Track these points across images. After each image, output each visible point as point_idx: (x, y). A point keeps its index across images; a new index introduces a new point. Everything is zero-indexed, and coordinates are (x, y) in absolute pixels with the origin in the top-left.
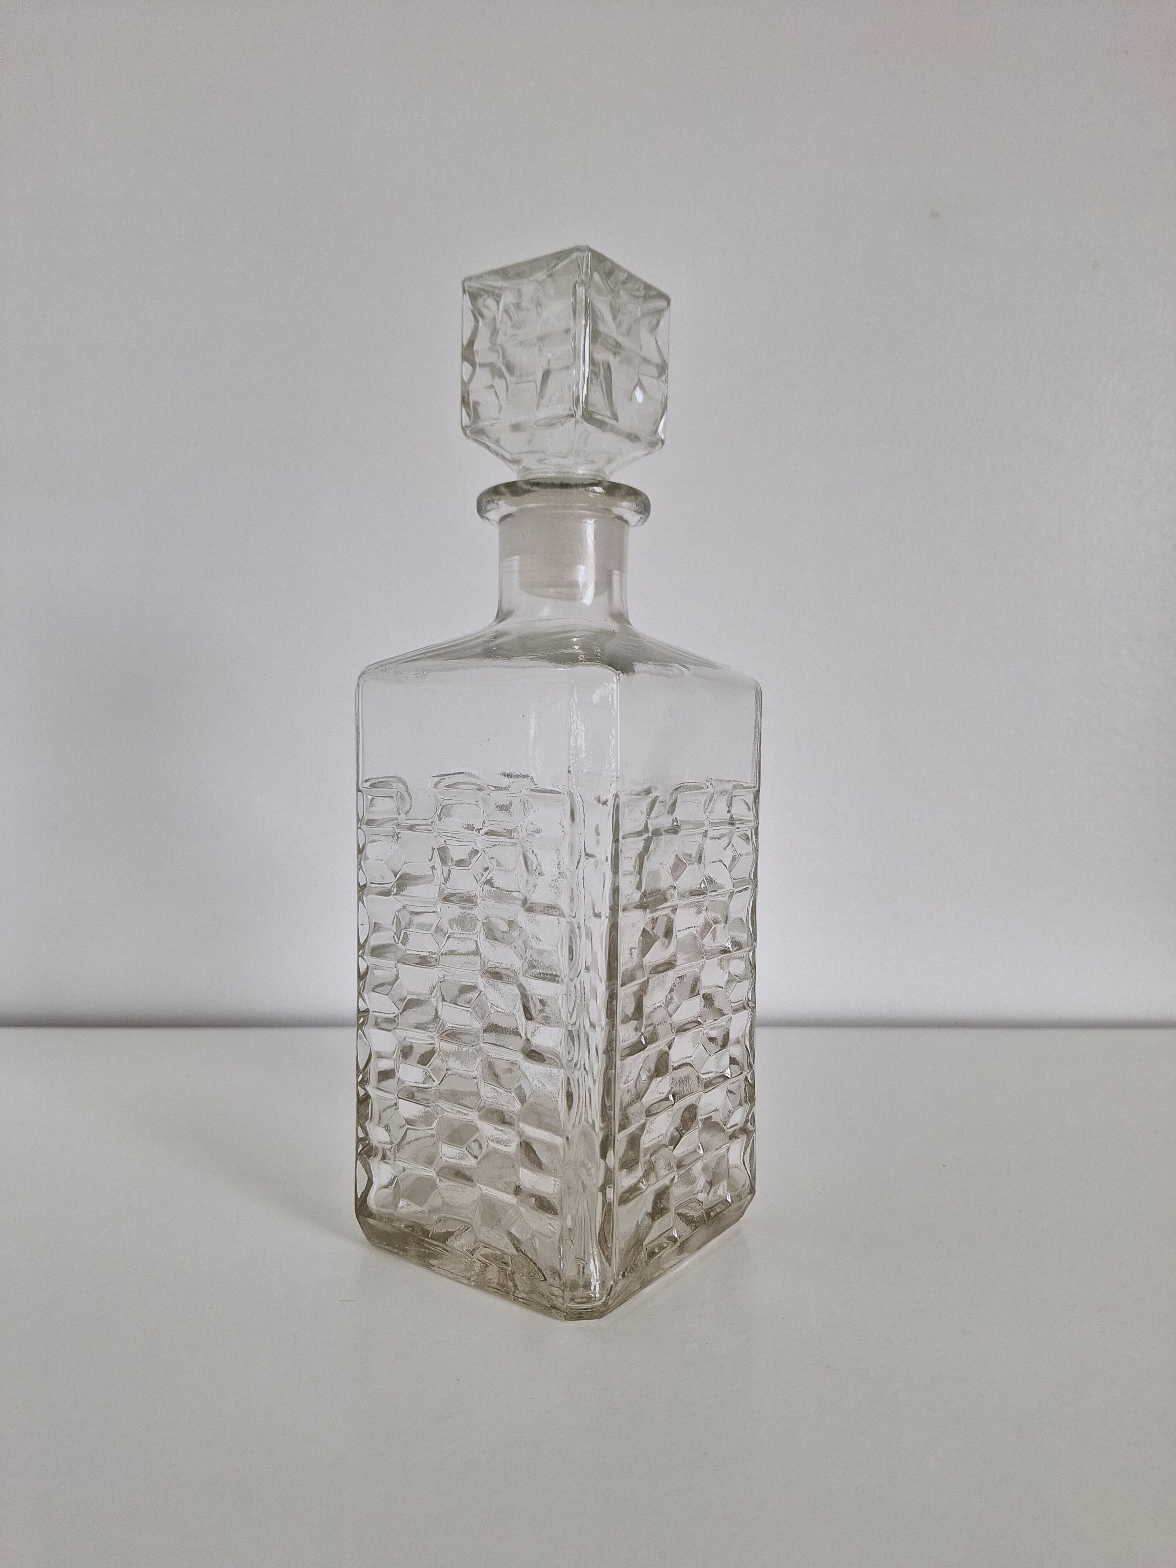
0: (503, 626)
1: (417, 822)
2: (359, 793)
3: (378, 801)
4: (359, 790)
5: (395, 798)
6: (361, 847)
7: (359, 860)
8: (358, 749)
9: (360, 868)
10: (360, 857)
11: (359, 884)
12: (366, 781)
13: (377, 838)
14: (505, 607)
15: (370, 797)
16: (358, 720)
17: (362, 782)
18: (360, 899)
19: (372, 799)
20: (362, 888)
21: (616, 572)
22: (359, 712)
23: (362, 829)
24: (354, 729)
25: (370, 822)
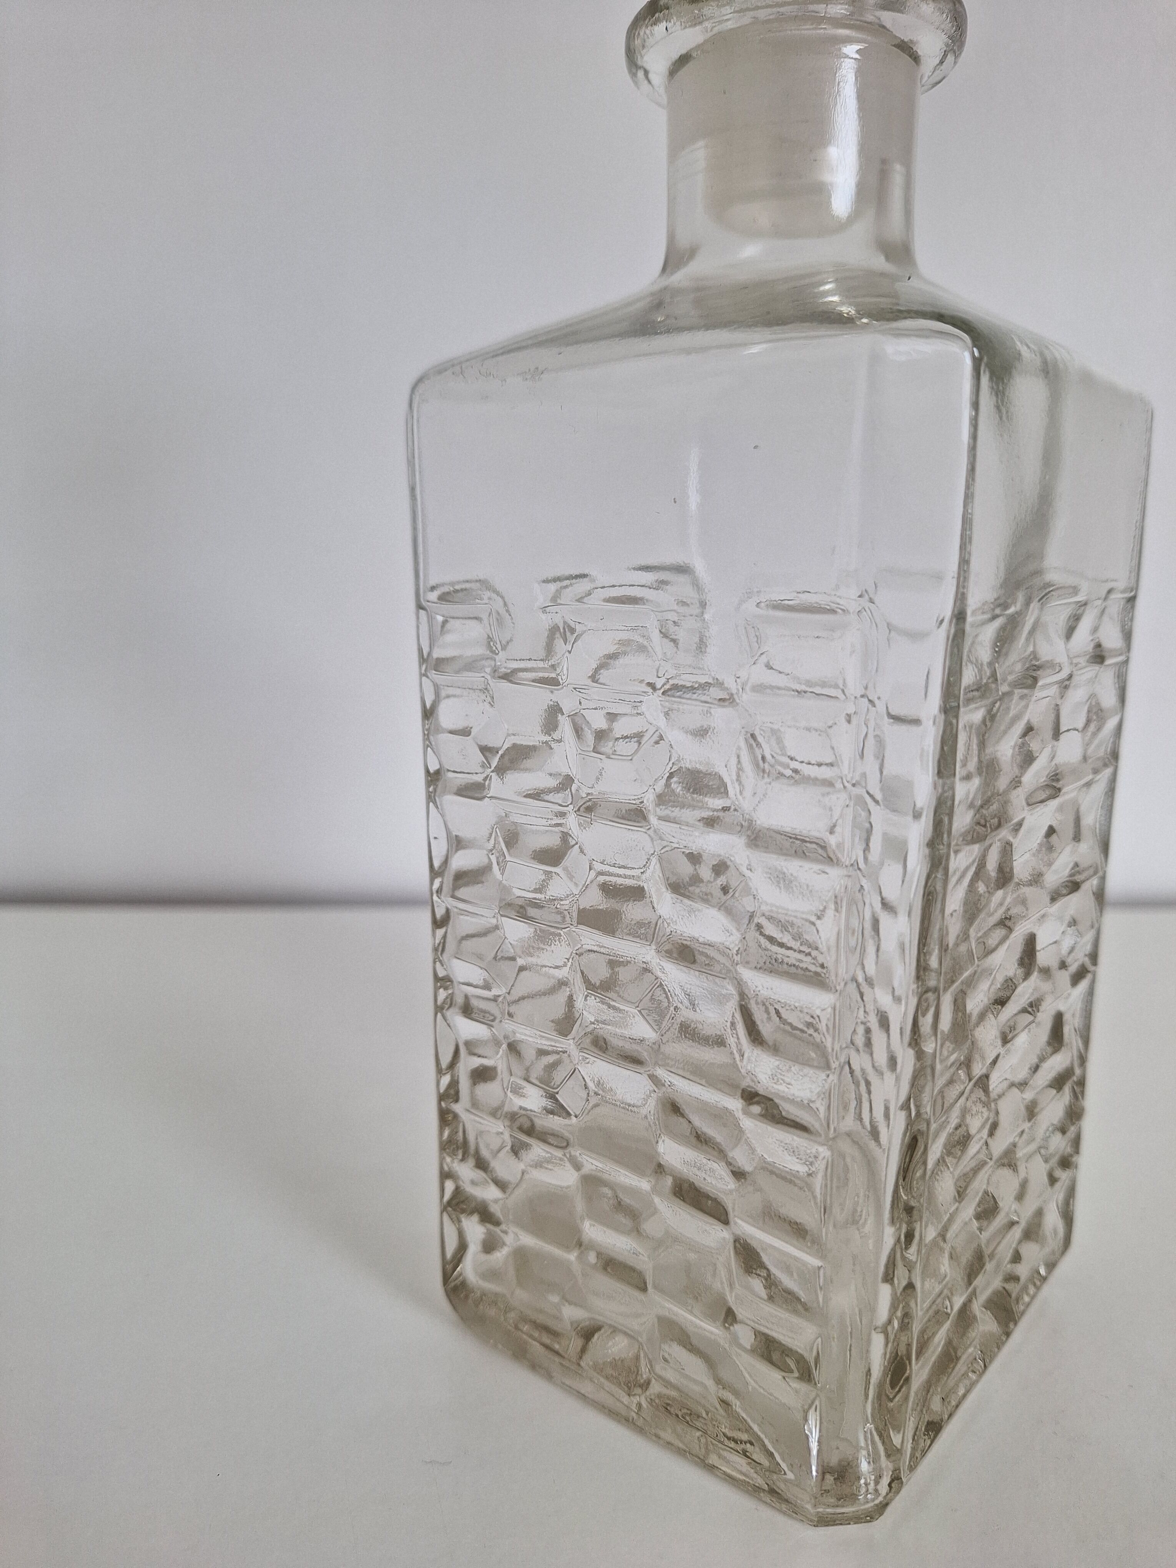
0: (679, 278)
1: (522, 665)
2: (421, 611)
3: (453, 624)
4: (420, 607)
5: (486, 621)
6: (428, 706)
7: (426, 732)
8: (415, 529)
9: (428, 746)
10: (427, 727)
11: (427, 771)
12: (433, 588)
13: (458, 692)
14: (683, 241)
15: (440, 619)
16: (414, 475)
17: (424, 592)
18: (431, 798)
19: (445, 622)
20: (433, 778)
21: (898, 167)
22: (414, 457)
23: (428, 677)
24: (406, 492)
25: (439, 665)
